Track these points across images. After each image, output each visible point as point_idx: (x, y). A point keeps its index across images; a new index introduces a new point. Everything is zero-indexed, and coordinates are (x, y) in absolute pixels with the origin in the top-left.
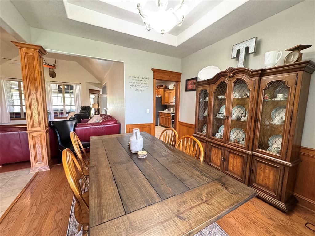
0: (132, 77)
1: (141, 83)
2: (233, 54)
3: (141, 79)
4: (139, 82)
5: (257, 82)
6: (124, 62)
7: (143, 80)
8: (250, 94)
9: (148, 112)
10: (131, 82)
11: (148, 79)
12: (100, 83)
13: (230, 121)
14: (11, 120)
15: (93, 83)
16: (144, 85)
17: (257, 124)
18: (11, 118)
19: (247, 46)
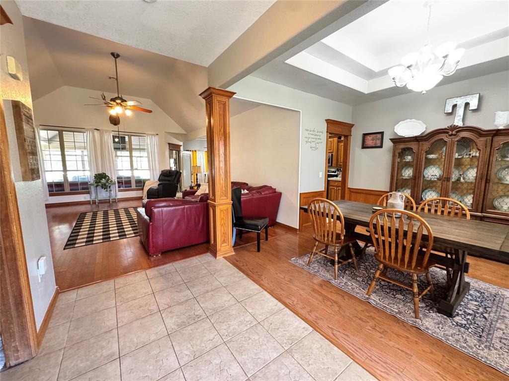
0: (307, 130)
1: (316, 139)
2: (446, 108)
3: (317, 133)
4: (314, 137)
5: (489, 142)
6: (301, 111)
7: (318, 134)
8: (480, 154)
9: (321, 176)
10: (307, 138)
11: (322, 133)
12: (185, 133)
13: (451, 182)
14: (51, 195)
15: (174, 133)
16: (318, 141)
17: (487, 184)
18: (49, 191)
19: (468, 101)
